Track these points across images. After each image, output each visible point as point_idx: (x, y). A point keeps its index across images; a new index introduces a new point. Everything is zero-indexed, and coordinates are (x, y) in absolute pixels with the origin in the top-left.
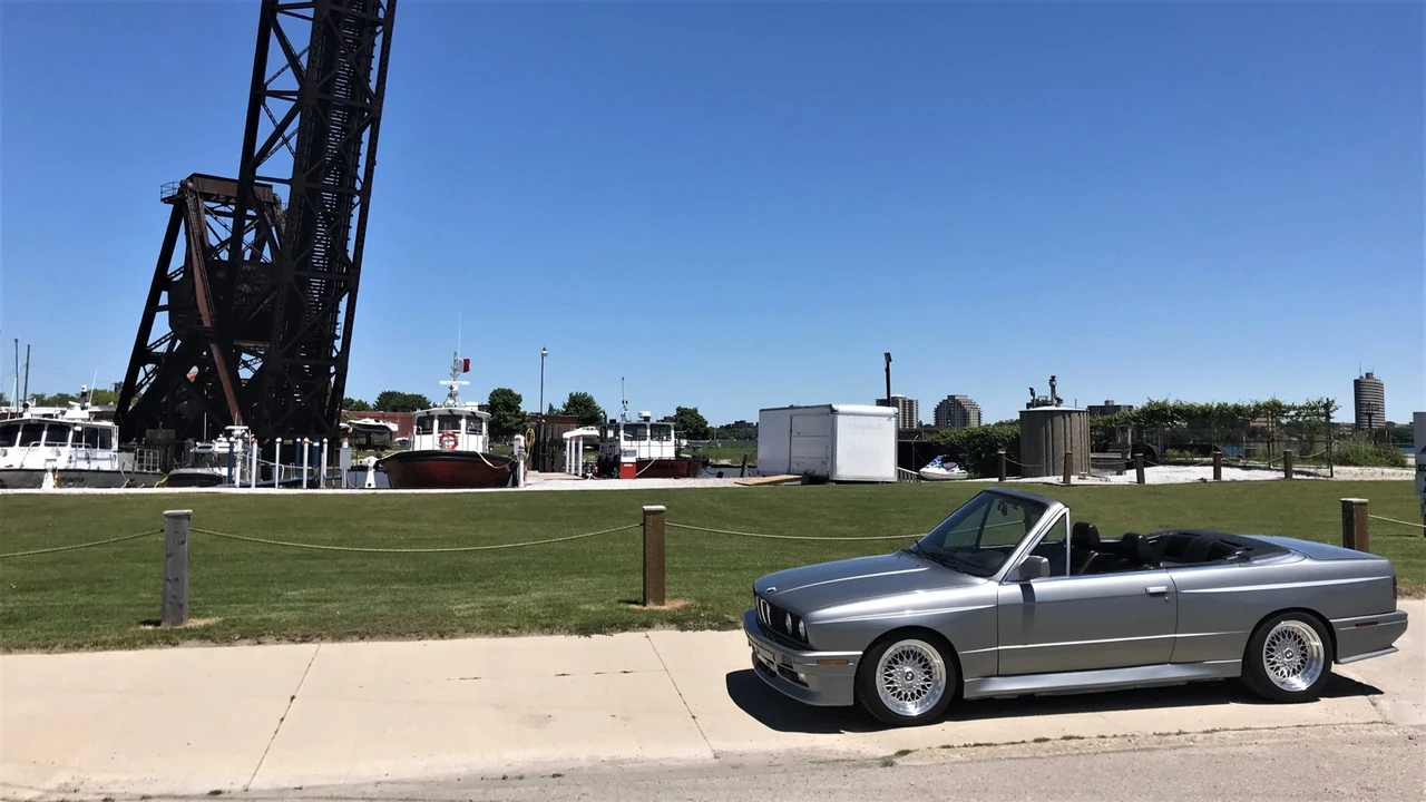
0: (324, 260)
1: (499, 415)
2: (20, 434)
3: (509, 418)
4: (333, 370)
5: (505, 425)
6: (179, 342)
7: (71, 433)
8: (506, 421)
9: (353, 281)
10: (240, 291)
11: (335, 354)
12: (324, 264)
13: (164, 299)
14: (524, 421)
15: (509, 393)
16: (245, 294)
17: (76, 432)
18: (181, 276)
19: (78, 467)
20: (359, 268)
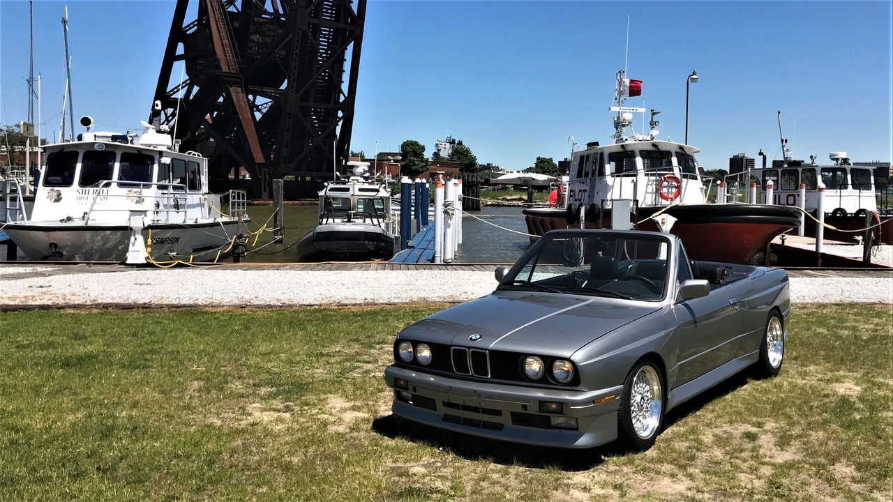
0: (332, 10)
1: (410, 160)
2: (79, 166)
3: (416, 162)
4: (340, 114)
5: (414, 168)
6: (196, 89)
7: (156, 167)
8: (415, 165)
9: (358, 30)
10: (253, 41)
11: (342, 99)
12: (332, 13)
13: (180, 49)
14: (427, 165)
15: (415, 144)
16: (258, 44)
17: (163, 167)
18: (196, 28)
19: (170, 222)
20: (364, 19)
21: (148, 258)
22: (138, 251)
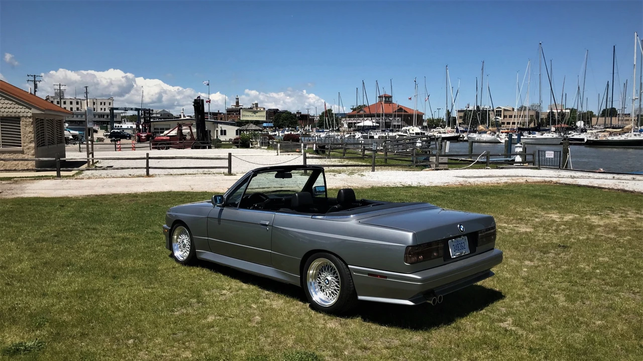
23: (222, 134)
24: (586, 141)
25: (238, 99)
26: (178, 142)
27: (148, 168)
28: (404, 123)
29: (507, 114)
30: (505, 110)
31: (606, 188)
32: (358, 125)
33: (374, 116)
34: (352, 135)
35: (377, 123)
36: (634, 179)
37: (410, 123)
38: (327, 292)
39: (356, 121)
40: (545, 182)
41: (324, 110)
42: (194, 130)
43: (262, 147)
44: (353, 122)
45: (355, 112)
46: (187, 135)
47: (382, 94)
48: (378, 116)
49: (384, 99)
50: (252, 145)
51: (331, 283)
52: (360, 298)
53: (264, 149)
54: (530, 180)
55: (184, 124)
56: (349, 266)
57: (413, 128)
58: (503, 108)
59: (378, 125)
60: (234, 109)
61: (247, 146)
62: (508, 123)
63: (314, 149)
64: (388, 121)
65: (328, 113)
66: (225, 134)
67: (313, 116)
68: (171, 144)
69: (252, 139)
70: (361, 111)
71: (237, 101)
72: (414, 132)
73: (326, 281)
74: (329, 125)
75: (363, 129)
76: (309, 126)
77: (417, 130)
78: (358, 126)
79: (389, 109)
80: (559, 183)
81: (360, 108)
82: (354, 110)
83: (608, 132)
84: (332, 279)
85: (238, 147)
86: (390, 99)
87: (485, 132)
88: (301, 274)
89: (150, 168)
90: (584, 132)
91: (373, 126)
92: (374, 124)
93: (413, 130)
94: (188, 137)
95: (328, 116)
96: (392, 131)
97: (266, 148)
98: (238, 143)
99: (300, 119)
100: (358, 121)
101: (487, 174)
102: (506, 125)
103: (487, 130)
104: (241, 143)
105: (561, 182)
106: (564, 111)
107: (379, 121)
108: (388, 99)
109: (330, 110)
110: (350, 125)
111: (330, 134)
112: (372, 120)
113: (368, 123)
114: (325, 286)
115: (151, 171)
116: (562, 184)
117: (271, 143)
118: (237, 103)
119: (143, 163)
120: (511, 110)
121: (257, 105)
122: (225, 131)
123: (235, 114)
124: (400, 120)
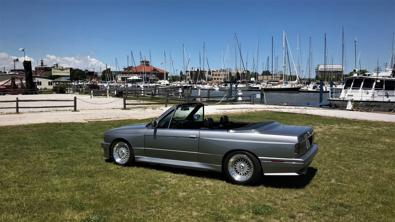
2: (353, 84)
17: (377, 83)
19: (375, 100)
21: (352, 108)
22: (350, 106)
23: (38, 85)
24: (260, 89)
25: (43, 61)
26: (12, 90)
27: (17, 108)
28: (157, 78)
29: (215, 73)
30: (213, 71)
31: (298, 114)
32: (129, 78)
33: (139, 73)
34: (126, 85)
35: (141, 78)
36: (305, 108)
37: (162, 78)
38: (242, 173)
39: (127, 77)
40: (265, 111)
41: (105, 69)
42: (24, 82)
43: (76, 93)
44: (125, 77)
45: (126, 71)
46: (19, 85)
47: (144, 59)
48: (142, 73)
49: (144, 63)
50: (67, 91)
51: (244, 168)
52: (265, 174)
53: (76, 94)
54: (258, 110)
55: (17, 78)
56: (259, 157)
57: (164, 81)
58: (212, 70)
59: (142, 79)
60: (40, 67)
61: (64, 93)
62: (218, 79)
63: (115, 94)
64: (147, 76)
65: (108, 71)
66: (41, 84)
67: (96, 73)
68: (6, 91)
69: (67, 88)
70: (130, 70)
71: (42, 62)
72: (165, 84)
73: (241, 167)
74: (109, 78)
75: (133, 81)
76: (95, 79)
77: (167, 82)
78: (129, 80)
79: (148, 70)
80: (273, 112)
81: (130, 68)
82: (125, 69)
83: (272, 83)
84: (245, 165)
85: (57, 93)
86: (148, 63)
87: (206, 84)
88: (223, 165)
89: (19, 107)
90: (258, 84)
91: (139, 79)
92: (140, 78)
93: (164, 82)
94: (19, 86)
95: (108, 73)
96: (151, 83)
97: (78, 93)
98: (57, 90)
99: (88, 75)
100: (129, 76)
101: (232, 108)
102: (213, 80)
103: (207, 83)
104: (59, 90)
105: (273, 111)
106: (244, 72)
107: (142, 76)
108: (147, 64)
109: (109, 69)
110: (123, 79)
111: (111, 84)
112: (138, 75)
113: (136, 77)
114: (240, 170)
115: (20, 110)
116: (274, 112)
117: (81, 90)
118: (42, 63)
119: (14, 105)
120: (216, 71)
121: (57, 65)
122: (41, 82)
123: (42, 71)
124: (155, 76)
